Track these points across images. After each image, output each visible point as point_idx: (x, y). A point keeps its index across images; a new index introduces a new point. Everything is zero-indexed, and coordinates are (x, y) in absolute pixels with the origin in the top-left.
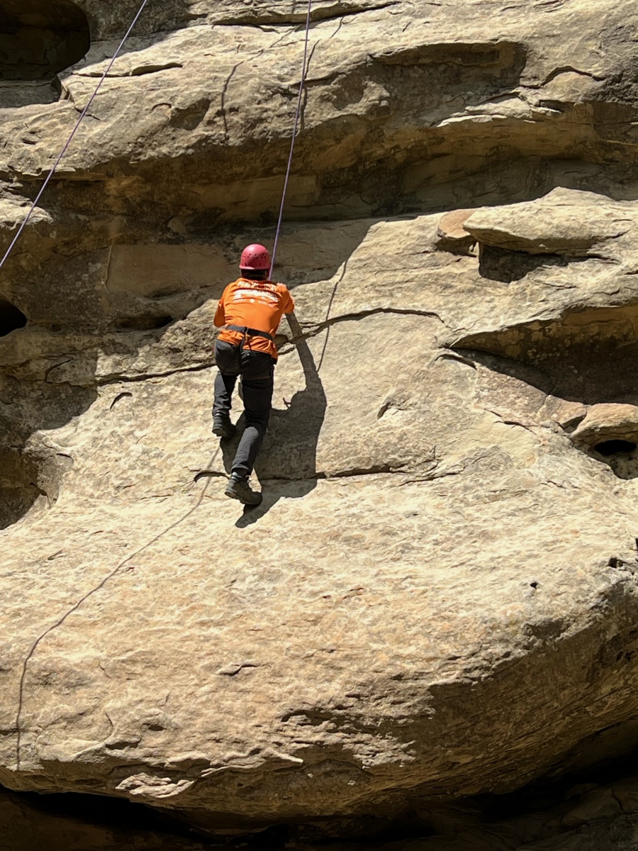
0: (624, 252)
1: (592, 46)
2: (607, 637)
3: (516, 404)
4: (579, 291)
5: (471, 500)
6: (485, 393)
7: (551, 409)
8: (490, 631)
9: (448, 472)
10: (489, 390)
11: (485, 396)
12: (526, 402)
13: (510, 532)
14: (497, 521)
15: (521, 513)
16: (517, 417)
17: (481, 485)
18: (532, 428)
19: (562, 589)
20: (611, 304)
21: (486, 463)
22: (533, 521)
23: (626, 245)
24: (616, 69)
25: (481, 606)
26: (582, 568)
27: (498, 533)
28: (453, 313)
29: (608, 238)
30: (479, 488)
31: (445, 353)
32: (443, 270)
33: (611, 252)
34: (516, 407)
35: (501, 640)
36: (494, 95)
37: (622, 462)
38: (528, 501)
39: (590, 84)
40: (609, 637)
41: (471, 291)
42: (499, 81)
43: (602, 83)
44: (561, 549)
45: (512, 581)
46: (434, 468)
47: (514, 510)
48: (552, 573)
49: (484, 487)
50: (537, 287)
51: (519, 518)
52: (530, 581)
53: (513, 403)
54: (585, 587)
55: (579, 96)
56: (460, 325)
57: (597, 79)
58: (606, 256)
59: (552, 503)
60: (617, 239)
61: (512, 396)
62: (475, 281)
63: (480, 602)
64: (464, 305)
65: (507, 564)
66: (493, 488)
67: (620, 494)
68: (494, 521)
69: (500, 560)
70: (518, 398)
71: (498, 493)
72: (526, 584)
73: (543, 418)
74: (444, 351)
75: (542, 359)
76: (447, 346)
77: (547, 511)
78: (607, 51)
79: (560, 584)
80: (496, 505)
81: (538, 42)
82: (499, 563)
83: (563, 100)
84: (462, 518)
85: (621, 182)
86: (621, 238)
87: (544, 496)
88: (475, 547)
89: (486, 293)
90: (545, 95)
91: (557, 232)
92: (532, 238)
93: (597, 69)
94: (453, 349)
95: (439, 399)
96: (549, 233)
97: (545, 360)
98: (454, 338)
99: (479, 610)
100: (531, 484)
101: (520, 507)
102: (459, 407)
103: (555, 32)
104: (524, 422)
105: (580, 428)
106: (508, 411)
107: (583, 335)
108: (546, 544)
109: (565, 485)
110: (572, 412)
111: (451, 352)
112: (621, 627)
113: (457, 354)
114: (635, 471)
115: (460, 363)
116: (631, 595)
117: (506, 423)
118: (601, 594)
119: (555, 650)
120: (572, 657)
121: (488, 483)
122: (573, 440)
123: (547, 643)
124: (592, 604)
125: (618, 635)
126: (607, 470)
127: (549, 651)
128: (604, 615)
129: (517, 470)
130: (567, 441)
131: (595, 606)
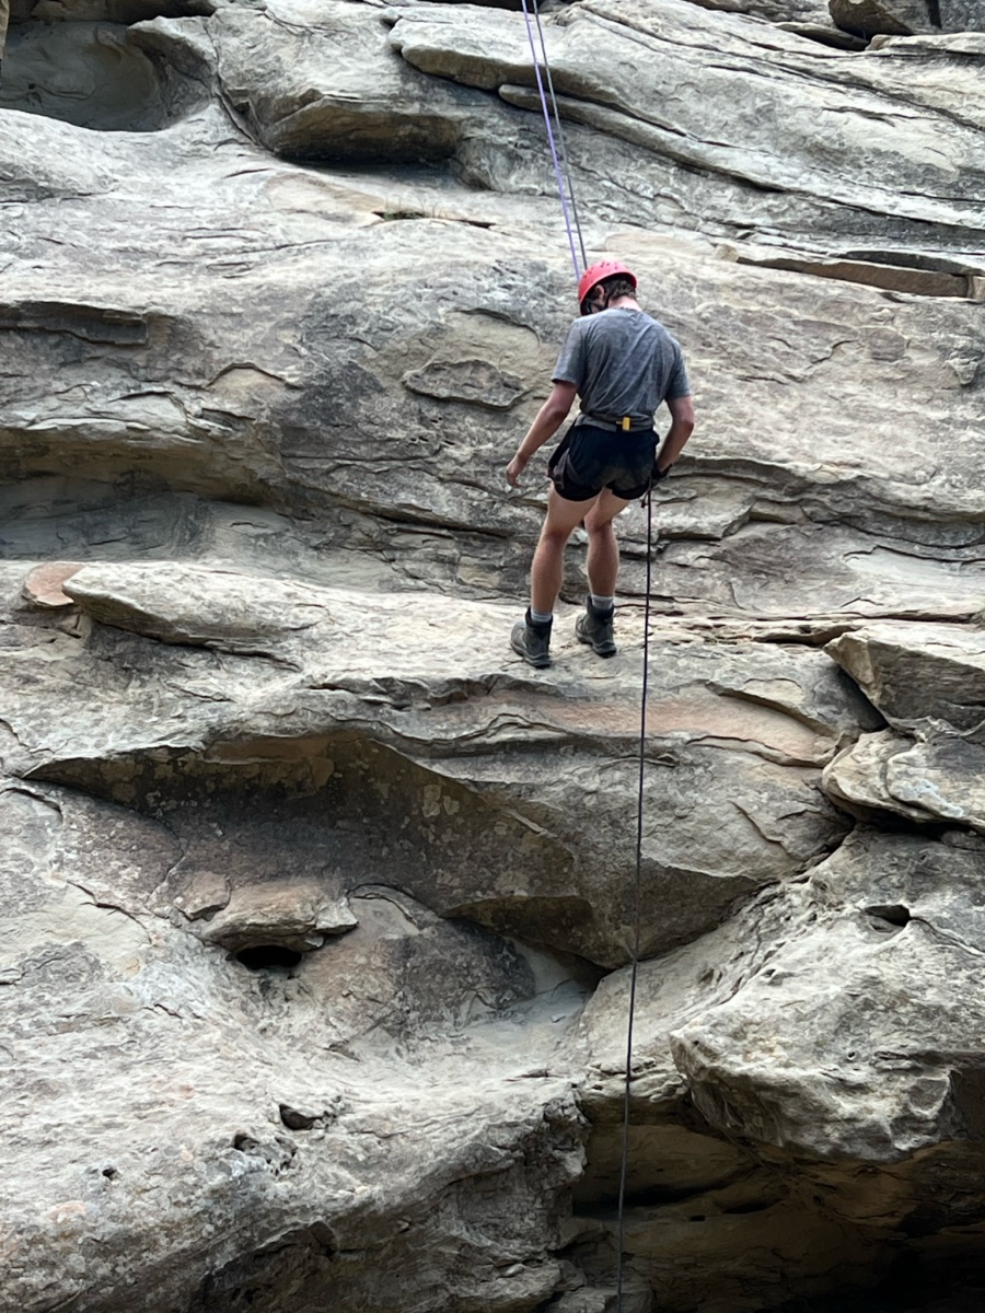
0: (308, 654)
1: (288, 337)
2: (217, 1263)
3: (119, 876)
4: (234, 708)
5: (26, 1028)
6: (72, 856)
7: (175, 889)
8: (27, 1247)
10: (79, 850)
11: (71, 860)
12: (136, 875)
13: (83, 1084)
14: (64, 1065)
15: (106, 1055)
16: (119, 897)
17: (47, 1004)
18: (141, 918)
19: (154, 1181)
20: (281, 732)
21: (59, 968)
22: (124, 1068)
23: (313, 643)
24: (321, 377)
25: (16, 1204)
26: (189, 1149)
27: (63, 1085)
28: (33, 723)
29: (287, 629)
30: (42, 1009)
31: (14, 785)
32: (23, 654)
33: (289, 652)
34: (120, 881)
35: (43, 1263)
36: (133, 392)
37: (277, 980)
38: (120, 1035)
39: (281, 395)
40: (220, 1264)
41: (66, 691)
42: (142, 372)
43: (297, 396)
44: (160, 1117)
45: (74, 1166)
47: (96, 1049)
48: (140, 1155)
49: (51, 1009)
50: (170, 695)
51: (101, 1062)
52: (101, 1166)
53: (116, 875)
54: (190, 1179)
55: (263, 410)
56: (44, 743)
57: (291, 387)
58: (279, 657)
59: (156, 1041)
60: (298, 633)
61: (115, 864)
62: (74, 677)
63: (16, 1199)
64: (53, 711)
65: (70, 1137)
66: (66, 1011)
67: (269, 1033)
68: (60, 1064)
69: (60, 1129)
70: (125, 867)
71: (72, 1019)
72: (95, 1171)
73: (159, 903)
74: (10, 783)
75: (168, 808)
76: (17, 775)
77: (148, 1052)
78: (310, 348)
79: (151, 1173)
80: (68, 1038)
81: (207, 321)
82: (57, 1134)
83: (238, 412)
84: (8, 1057)
85: (316, 548)
86: (306, 633)
87: (145, 1028)
88: (23, 1106)
89: (90, 697)
90: (211, 403)
91: (209, 613)
92: (169, 618)
93: (291, 373)
94: (26, 779)
96: (196, 612)
97: (173, 810)
98: (30, 763)
99: (15, 1211)
100: (128, 1008)
101: (106, 1044)
102: (26, 876)
103: (235, 310)
104: (129, 906)
105: (218, 922)
106: (106, 888)
107: (234, 776)
108: (137, 1107)
109: (182, 1012)
110: (207, 897)
111: (24, 787)
112: (240, 1248)
113: (33, 790)
114: (297, 997)
115: (36, 805)
116: (261, 1195)
117: (99, 906)
118: (213, 1191)
119: (130, 1281)
120: (157, 1295)
121: (59, 1003)
122: (204, 941)
123: (118, 1269)
124: (197, 1209)
125: (236, 1260)
126: (253, 993)
127: (121, 1283)
128: (216, 1228)
129: (108, 984)
130: (194, 942)
131: (204, 1212)
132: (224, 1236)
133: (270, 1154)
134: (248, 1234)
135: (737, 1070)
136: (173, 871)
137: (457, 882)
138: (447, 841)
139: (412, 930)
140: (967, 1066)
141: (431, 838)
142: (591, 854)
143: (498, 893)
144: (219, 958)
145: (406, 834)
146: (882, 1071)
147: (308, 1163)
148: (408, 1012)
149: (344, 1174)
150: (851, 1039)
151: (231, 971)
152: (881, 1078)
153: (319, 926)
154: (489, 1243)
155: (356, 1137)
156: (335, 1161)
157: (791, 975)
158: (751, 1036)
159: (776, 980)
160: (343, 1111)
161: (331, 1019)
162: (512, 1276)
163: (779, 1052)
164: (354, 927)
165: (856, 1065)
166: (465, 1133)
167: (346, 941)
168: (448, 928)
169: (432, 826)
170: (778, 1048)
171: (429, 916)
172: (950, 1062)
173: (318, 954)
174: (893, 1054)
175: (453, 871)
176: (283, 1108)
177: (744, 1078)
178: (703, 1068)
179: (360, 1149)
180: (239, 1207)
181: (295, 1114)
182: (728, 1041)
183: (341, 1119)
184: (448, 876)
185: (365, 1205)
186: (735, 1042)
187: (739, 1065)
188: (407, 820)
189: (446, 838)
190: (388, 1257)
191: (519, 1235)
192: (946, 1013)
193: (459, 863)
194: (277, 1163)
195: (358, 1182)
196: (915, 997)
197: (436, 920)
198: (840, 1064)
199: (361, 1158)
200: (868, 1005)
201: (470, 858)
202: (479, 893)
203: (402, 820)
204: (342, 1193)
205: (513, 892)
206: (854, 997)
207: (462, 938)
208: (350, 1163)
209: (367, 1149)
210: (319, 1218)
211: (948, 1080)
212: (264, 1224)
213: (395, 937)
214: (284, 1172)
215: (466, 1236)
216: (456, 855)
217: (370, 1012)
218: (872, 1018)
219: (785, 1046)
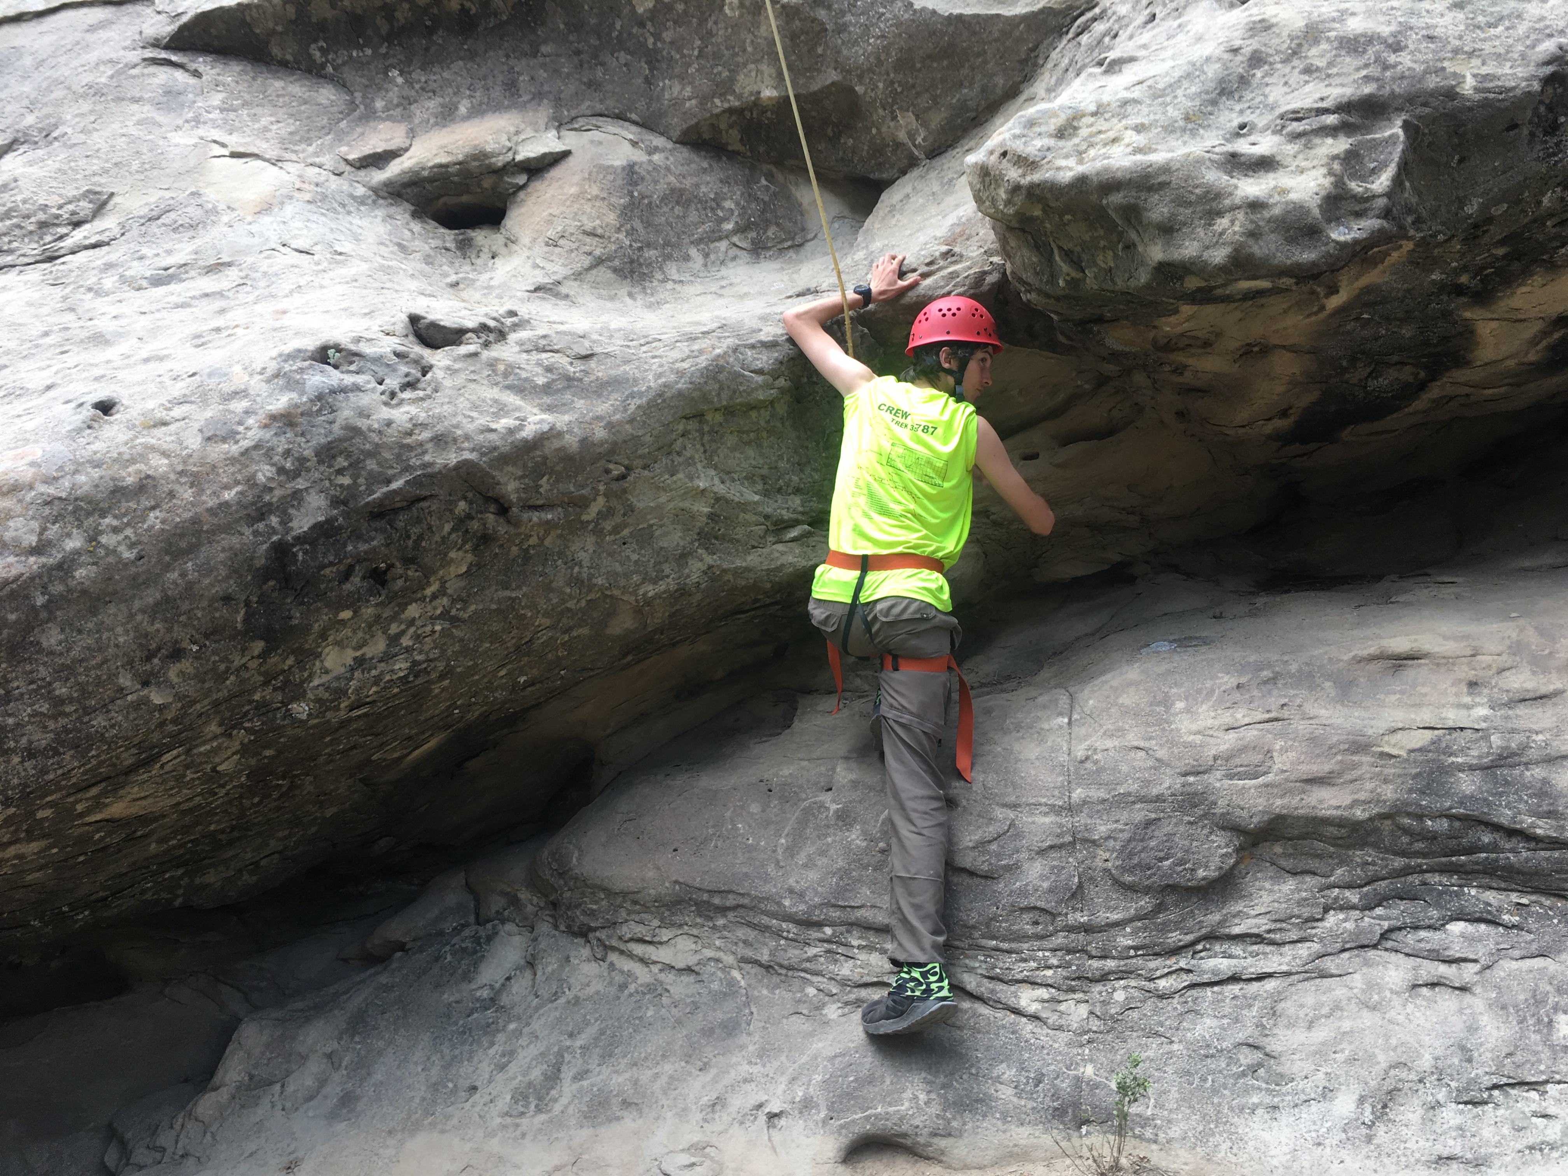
2: (294, 524)
3: (269, 131)
5: (108, 286)
6: (215, 115)
7: (341, 140)
9: (87, 242)
10: (222, 110)
11: (210, 120)
12: (292, 128)
14: (142, 317)
15: (205, 301)
16: (263, 147)
17: (142, 258)
18: (286, 165)
21: (168, 221)
22: (222, 311)
26: (246, 368)
27: (126, 334)
30: (135, 264)
31: (151, 55)
34: (269, 135)
37: (480, 236)
38: (228, 280)
44: (224, 342)
46: (61, 238)
47: (193, 298)
48: (169, 384)
49: (147, 262)
51: (193, 309)
52: (98, 398)
53: (266, 129)
54: (240, 406)
59: (274, 279)
61: (265, 121)
66: (164, 264)
67: (461, 286)
68: (137, 317)
70: (278, 122)
71: (170, 271)
72: (82, 404)
73: (316, 154)
74: (149, 53)
75: (340, 61)
77: (258, 292)
79: (178, 402)
80: (161, 290)
87: (262, 268)
94: (167, 48)
95: (116, 126)
97: (344, 64)
98: (168, 29)
100: (245, 251)
101: (208, 291)
102: (149, 137)
104: (273, 155)
105: (394, 169)
106: (247, 140)
109: (317, 249)
110: (382, 144)
111: (164, 55)
112: (335, 502)
113: (174, 58)
114: (503, 250)
115: (179, 75)
116: (362, 424)
117: (235, 155)
118: (273, 418)
119: (128, 555)
120: (183, 575)
121: (157, 255)
122: (375, 190)
123: (104, 539)
124: (246, 444)
125: (330, 521)
126: (447, 249)
127: (111, 559)
128: (281, 470)
129: (226, 229)
130: (360, 191)
131: (256, 447)
132: (301, 484)
133: (381, 371)
134: (346, 481)
135: (1066, 177)
136: (343, 124)
137: (688, 91)
138: (668, 40)
139: (639, 156)
140: (1427, 110)
141: (651, 41)
142: (849, 18)
143: (739, 97)
144: (402, 214)
145: (620, 44)
146: (1296, 136)
147: (448, 383)
148: (640, 249)
149: (511, 399)
150: (1237, 108)
151: (416, 227)
152: (1292, 148)
153: (519, 158)
154: (757, 498)
155: (535, 356)
156: (496, 384)
157: (1132, 59)
158: (1084, 132)
159: (1114, 67)
160: (515, 327)
161: (538, 261)
162: (793, 540)
163: (1131, 137)
164: (566, 154)
165: (1252, 138)
166: (701, 352)
167: (556, 172)
168: (685, 153)
169: (649, 24)
170: (1130, 133)
171: (659, 141)
172: (1399, 109)
173: (521, 195)
174: (1310, 110)
175: (682, 78)
176: (414, 320)
177: (1082, 181)
178: (1016, 188)
179: (539, 370)
180: (323, 441)
181: (434, 325)
182: (1051, 142)
183: (513, 337)
184: (677, 88)
185: (541, 439)
186: (1061, 143)
187: (1070, 169)
188: (618, 25)
189: (667, 36)
190: (603, 515)
191: (797, 491)
192: (1383, 41)
193: (689, 65)
194: (393, 383)
195: (535, 410)
196: (1334, 29)
197: (670, 145)
198: (1227, 140)
199: (541, 381)
200: (1257, 60)
201: (700, 56)
202: (717, 101)
203: (612, 26)
204: (504, 423)
205: (759, 93)
206: (1235, 51)
207: (705, 165)
208: (523, 388)
209: (549, 369)
210: (467, 455)
211: (1400, 132)
212: (371, 465)
213: (617, 163)
214: (407, 395)
215: (721, 489)
216: (683, 56)
217: (587, 248)
218: (1266, 75)
219: (1139, 129)
